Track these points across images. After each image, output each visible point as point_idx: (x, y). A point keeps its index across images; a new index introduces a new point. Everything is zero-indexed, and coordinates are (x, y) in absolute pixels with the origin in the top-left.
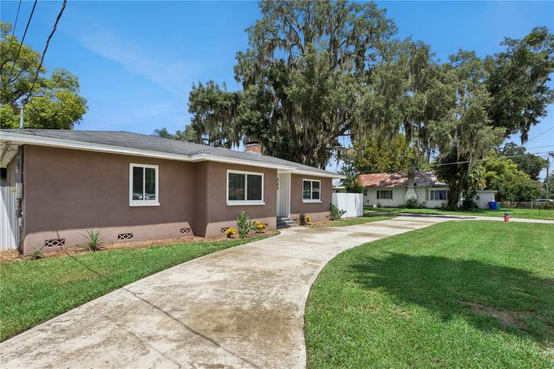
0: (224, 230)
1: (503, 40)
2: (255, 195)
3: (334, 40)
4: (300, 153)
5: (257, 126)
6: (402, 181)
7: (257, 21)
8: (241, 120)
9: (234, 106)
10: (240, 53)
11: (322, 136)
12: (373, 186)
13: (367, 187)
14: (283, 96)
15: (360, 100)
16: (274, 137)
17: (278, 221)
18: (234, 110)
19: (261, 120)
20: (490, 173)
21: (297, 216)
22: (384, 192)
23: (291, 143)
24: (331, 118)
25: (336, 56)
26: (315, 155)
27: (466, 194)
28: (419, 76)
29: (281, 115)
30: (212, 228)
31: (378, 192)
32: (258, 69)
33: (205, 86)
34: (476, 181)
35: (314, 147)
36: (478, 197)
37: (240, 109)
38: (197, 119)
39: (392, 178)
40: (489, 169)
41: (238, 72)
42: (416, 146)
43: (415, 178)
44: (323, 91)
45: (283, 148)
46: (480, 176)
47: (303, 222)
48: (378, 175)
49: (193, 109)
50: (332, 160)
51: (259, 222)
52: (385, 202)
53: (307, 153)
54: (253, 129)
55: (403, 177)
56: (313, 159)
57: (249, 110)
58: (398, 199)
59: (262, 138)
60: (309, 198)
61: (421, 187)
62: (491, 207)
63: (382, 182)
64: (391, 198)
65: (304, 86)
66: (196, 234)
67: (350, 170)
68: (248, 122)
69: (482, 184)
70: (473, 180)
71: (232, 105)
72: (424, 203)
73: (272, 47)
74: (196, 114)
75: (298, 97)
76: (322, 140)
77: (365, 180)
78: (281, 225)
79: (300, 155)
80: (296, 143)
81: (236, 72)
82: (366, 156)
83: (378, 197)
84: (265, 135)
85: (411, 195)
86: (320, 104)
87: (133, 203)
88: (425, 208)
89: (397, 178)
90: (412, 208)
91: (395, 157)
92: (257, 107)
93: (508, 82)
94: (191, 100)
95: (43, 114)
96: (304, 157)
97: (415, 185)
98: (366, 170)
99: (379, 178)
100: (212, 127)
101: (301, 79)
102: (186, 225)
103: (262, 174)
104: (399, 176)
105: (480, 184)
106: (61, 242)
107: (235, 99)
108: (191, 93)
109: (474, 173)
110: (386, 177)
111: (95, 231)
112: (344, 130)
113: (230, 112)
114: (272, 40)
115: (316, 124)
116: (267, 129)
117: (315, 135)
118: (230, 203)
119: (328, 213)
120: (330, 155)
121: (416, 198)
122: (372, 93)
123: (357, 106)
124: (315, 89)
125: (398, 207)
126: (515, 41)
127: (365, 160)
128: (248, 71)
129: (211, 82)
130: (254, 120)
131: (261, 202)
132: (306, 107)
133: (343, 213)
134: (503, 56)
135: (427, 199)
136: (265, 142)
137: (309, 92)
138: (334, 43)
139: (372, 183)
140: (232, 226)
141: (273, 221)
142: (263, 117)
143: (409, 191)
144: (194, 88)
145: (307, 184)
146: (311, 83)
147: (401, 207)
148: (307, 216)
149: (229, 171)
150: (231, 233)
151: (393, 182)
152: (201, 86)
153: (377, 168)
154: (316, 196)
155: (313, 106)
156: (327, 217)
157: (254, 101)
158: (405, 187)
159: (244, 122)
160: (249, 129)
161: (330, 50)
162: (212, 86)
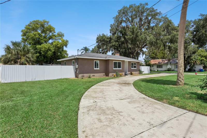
0: (113, 75)
1: (200, 15)
2: (119, 67)
3: (141, 19)
4: (130, 54)
5: (117, 47)
6: (166, 62)
7: (117, 15)
8: (112, 45)
9: (110, 41)
10: (111, 25)
11: (137, 49)
12: (155, 64)
13: (153, 64)
14: (125, 38)
15: (148, 39)
16: (122, 50)
17: (125, 74)
18: (110, 42)
19: (118, 45)
20: (203, 58)
21: (130, 72)
22: (159, 66)
23: (127, 51)
24: (140, 44)
25: (141, 23)
26: (135, 54)
27: (191, 66)
28: (168, 29)
29: (124, 43)
30: (110, 74)
31: (157, 66)
32: (117, 30)
33: (101, 35)
34: (195, 61)
35: (135, 52)
36: (195, 67)
37: (112, 42)
38: (99, 45)
39: (162, 61)
40: (202, 57)
41: (111, 31)
42: (167, 51)
43: (171, 61)
44: (137, 36)
45: (125, 53)
46: (197, 60)
47: (131, 74)
48: (158, 60)
49: (97, 42)
50: (141, 55)
51: (121, 73)
52: (160, 69)
53: (132, 54)
54: (116, 48)
55: (166, 60)
56: (134, 56)
57: (114, 42)
58: (164, 68)
59: (118, 50)
60: (133, 68)
61: (173, 64)
62: (201, 71)
63: (159, 62)
64: (162, 68)
65: (131, 36)
66: (106, 76)
67: (148, 58)
68: (114, 46)
69: (198, 62)
70: (194, 61)
71: (109, 40)
72: (174, 69)
73: (121, 23)
74: (98, 43)
75: (130, 39)
76: (137, 50)
77: (152, 62)
78: (126, 75)
79: (130, 55)
80: (129, 51)
81: (110, 31)
82: (154, 53)
83: (157, 67)
84: (119, 49)
85: (169, 66)
86: (136, 40)
87: (95, 69)
88: (174, 71)
89: (164, 61)
90: (169, 71)
91: (165, 53)
92: (117, 41)
93: (202, 28)
94: (97, 39)
95: (58, 46)
96: (131, 55)
97: (171, 63)
98: (153, 58)
99: (158, 61)
100: (103, 47)
101: (130, 34)
102: (104, 74)
103: (121, 62)
104: (165, 60)
105: (197, 63)
106: (84, 76)
107: (110, 38)
108: (97, 38)
109: (195, 58)
110: (160, 60)
111: (90, 74)
112: (144, 47)
113: (108, 42)
114: (121, 21)
115: (135, 46)
116: (120, 47)
117: (135, 49)
118: (114, 69)
119: (139, 72)
120: (140, 54)
121: (171, 67)
122: (152, 37)
123: (147, 41)
124: (134, 36)
125: (164, 71)
126: (204, 15)
127: (153, 54)
128: (114, 30)
129: (103, 34)
130: (116, 45)
131: (121, 69)
132: (132, 41)
133: (143, 72)
134: (200, 20)
135: (175, 68)
136: (119, 51)
137: (133, 37)
138: (141, 20)
139: (155, 63)
140: (115, 74)
141: (124, 73)
142: (119, 44)
143: (168, 65)
144: (98, 36)
145: (132, 64)
146: (133, 34)
147: (165, 71)
148: (132, 72)
149: (114, 61)
150: (115, 76)
151: (163, 62)
152: (100, 35)
153: (157, 57)
154: (135, 67)
155: (134, 41)
156: (138, 73)
157: (116, 39)
158: (167, 64)
159: (113, 46)
160: (115, 48)
161: (139, 22)
162: (103, 35)
